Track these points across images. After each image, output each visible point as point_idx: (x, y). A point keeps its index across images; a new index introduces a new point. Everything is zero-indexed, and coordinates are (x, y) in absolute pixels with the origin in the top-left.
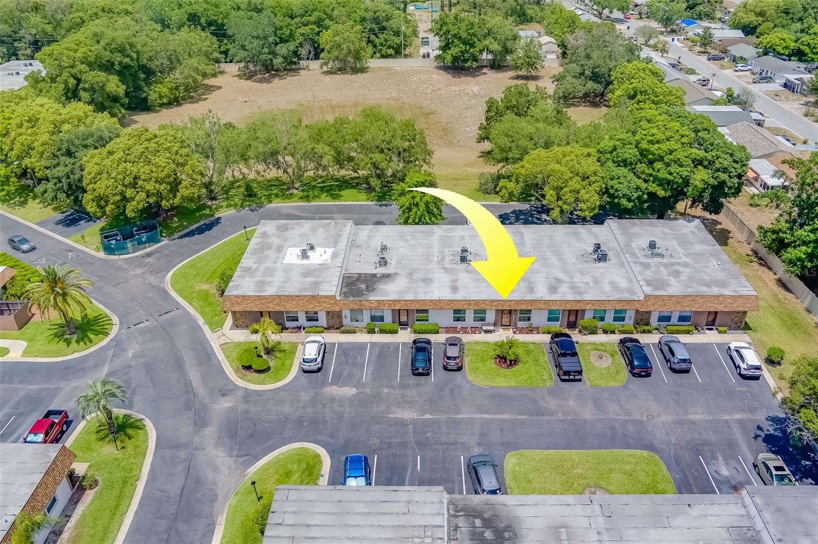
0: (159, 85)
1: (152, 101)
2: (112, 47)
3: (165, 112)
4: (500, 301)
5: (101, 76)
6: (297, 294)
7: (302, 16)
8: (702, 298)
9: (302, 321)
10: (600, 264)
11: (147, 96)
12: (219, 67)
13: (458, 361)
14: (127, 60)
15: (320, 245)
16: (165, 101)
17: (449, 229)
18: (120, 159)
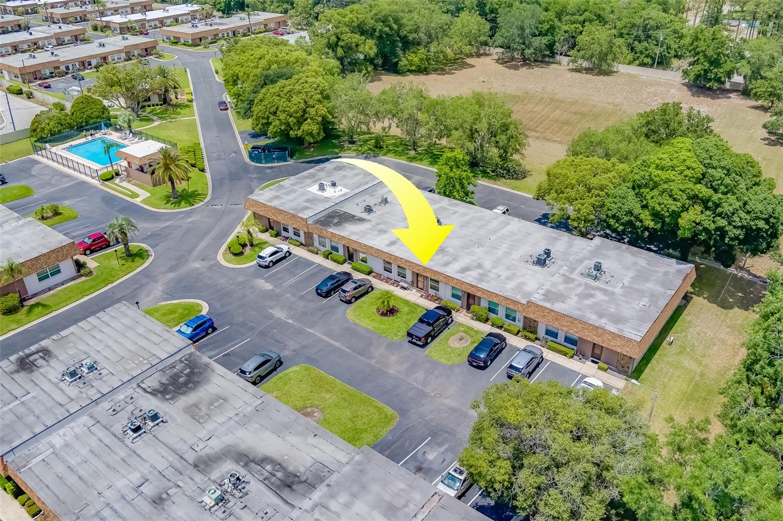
0: (412, 55)
1: (402, 66)
2: (378, 17)
3: (411, 77)
4: (412, 263)
5: (357, 38)
6: (286, 210)
7: (573, 14)
8: (581, 324)
9: (291, 234)
10: (536, 267)
11: (398, 61)
12: (489, 50)
13: (346, 295)
14: (387, 29)
15: (346, 185)
16: (414, 68)
17: (455, 204)
18: (274, 93)
